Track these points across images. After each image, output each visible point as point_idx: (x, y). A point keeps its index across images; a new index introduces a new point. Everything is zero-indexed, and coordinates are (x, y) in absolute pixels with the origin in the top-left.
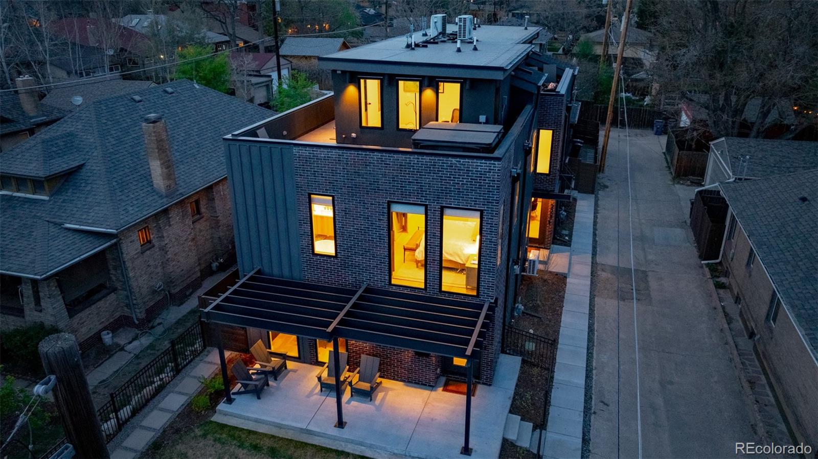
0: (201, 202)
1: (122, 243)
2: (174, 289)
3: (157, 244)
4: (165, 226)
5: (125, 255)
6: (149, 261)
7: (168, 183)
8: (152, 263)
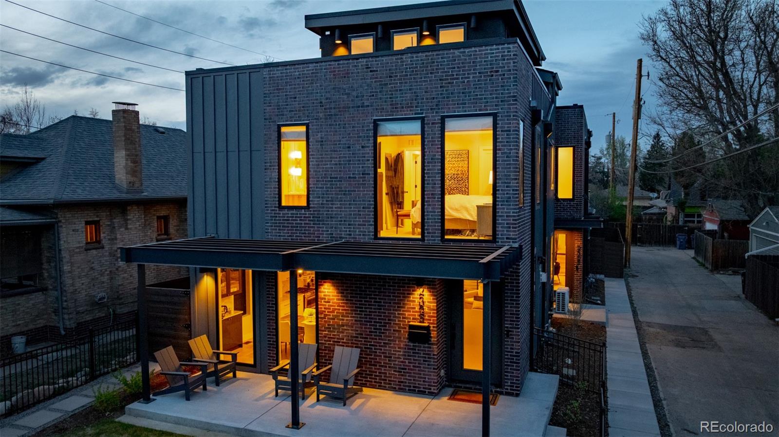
0: (171, 221)
1: (61, 226)
2: (121, 308)
3: (107, 247)
4: (121, 227)
5: (62, 242)
6: (93, 263)
7: (132, 179)
8: (96, 266)
